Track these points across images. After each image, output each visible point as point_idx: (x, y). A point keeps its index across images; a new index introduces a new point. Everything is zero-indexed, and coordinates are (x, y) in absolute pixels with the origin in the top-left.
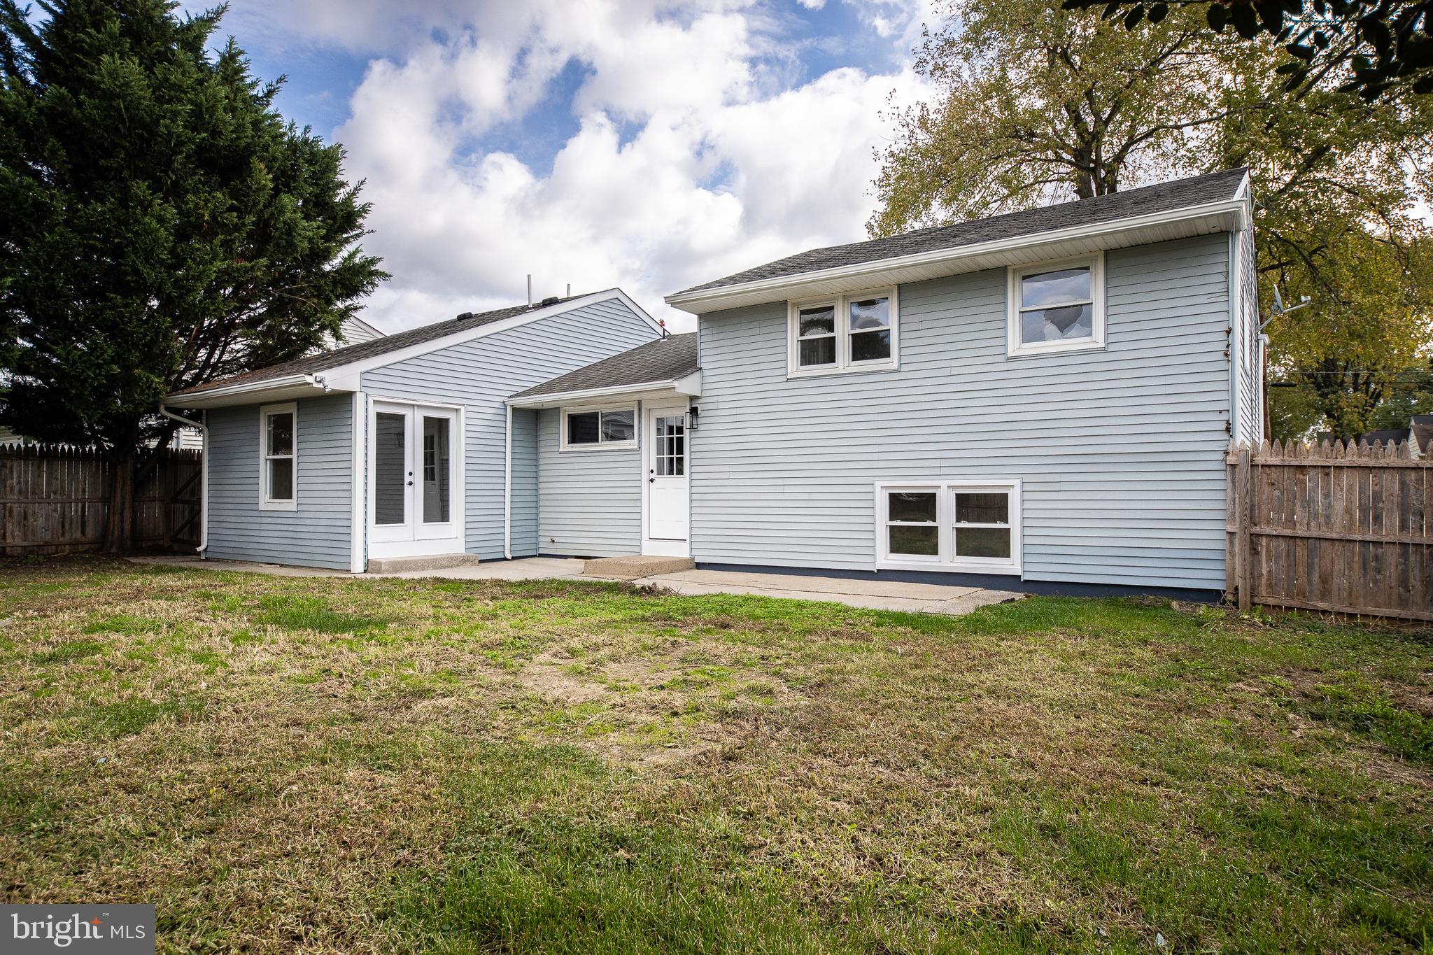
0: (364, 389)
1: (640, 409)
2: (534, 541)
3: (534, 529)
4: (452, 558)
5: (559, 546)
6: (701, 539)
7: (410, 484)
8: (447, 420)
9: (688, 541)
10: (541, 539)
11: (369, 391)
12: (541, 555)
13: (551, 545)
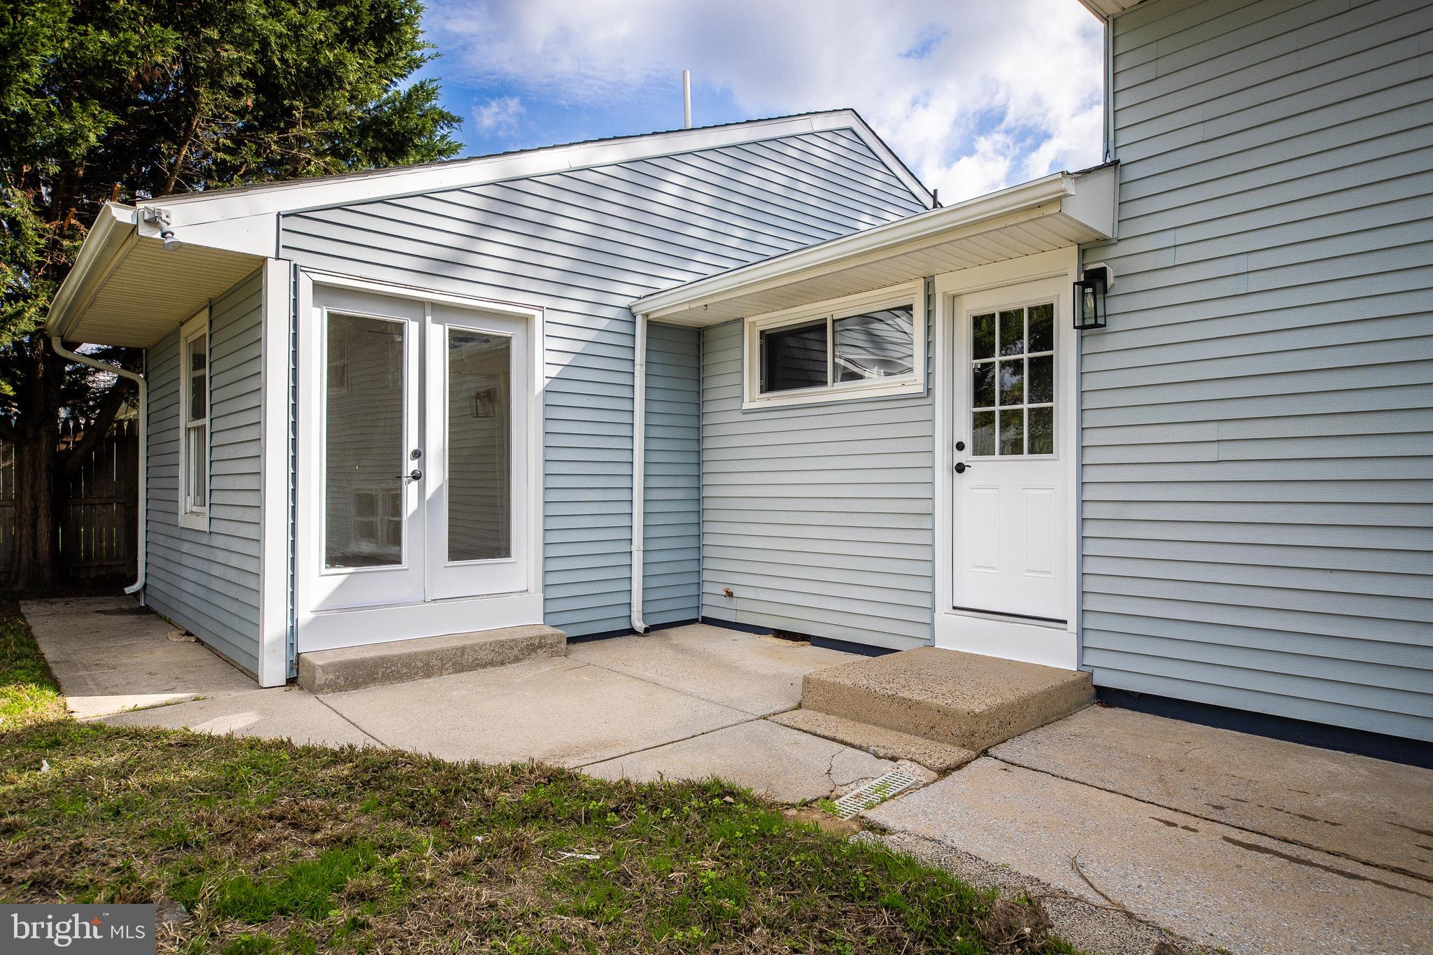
0: (283, 253)
1: (929, 299)
2: (693, 591)
3: (693, 567)
4: (502, 644)
5: (741, 605)
6: (1104, 623)
7: (416, 476)
8: (507, 341)
9: (1073, 626)
10: (707, 588)
11: (299, 259)
12: (707, 621)
13: (725, 602)
